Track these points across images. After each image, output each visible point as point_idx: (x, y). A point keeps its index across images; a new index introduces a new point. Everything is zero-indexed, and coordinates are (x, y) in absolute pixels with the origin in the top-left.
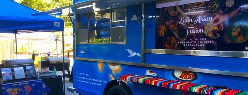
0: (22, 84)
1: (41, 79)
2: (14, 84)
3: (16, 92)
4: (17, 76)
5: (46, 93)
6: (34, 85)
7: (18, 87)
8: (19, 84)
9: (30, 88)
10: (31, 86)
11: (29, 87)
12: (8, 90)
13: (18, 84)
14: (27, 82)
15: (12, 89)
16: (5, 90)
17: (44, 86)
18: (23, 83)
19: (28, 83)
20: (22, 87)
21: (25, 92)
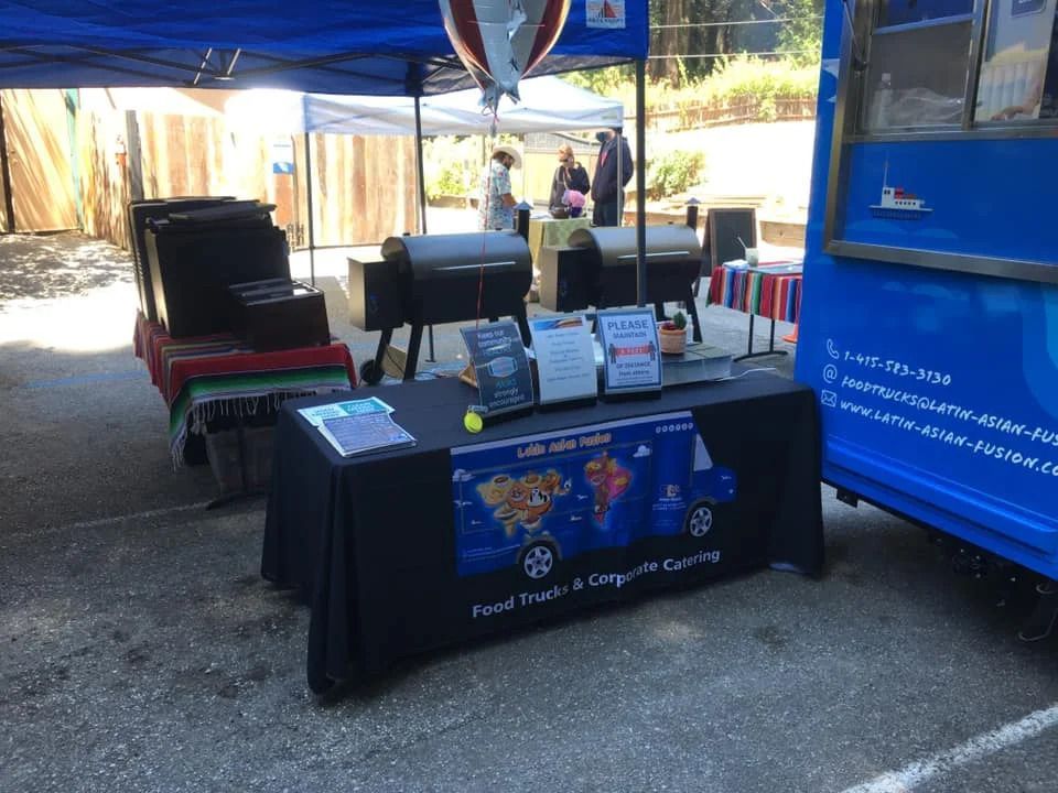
0: (572, 445)
1: (688, 414)
2: (524, 446)
3: (538, 501)
4: (551, 380)
5: (705, 504)
6: (643, 451)
7: (550, 465)
8: (556, 448)
9: (619, 474)
10: (627, 457)
11: (613, 465)
12: (489, 492)
13: (547, 443)
14: (603, 432)
15: (511, 481)
16: (468, 489)
17: (702, 460)
18: (576, 437)
19: (607, 438)
20: (572, 465)
21: (589, 502)
